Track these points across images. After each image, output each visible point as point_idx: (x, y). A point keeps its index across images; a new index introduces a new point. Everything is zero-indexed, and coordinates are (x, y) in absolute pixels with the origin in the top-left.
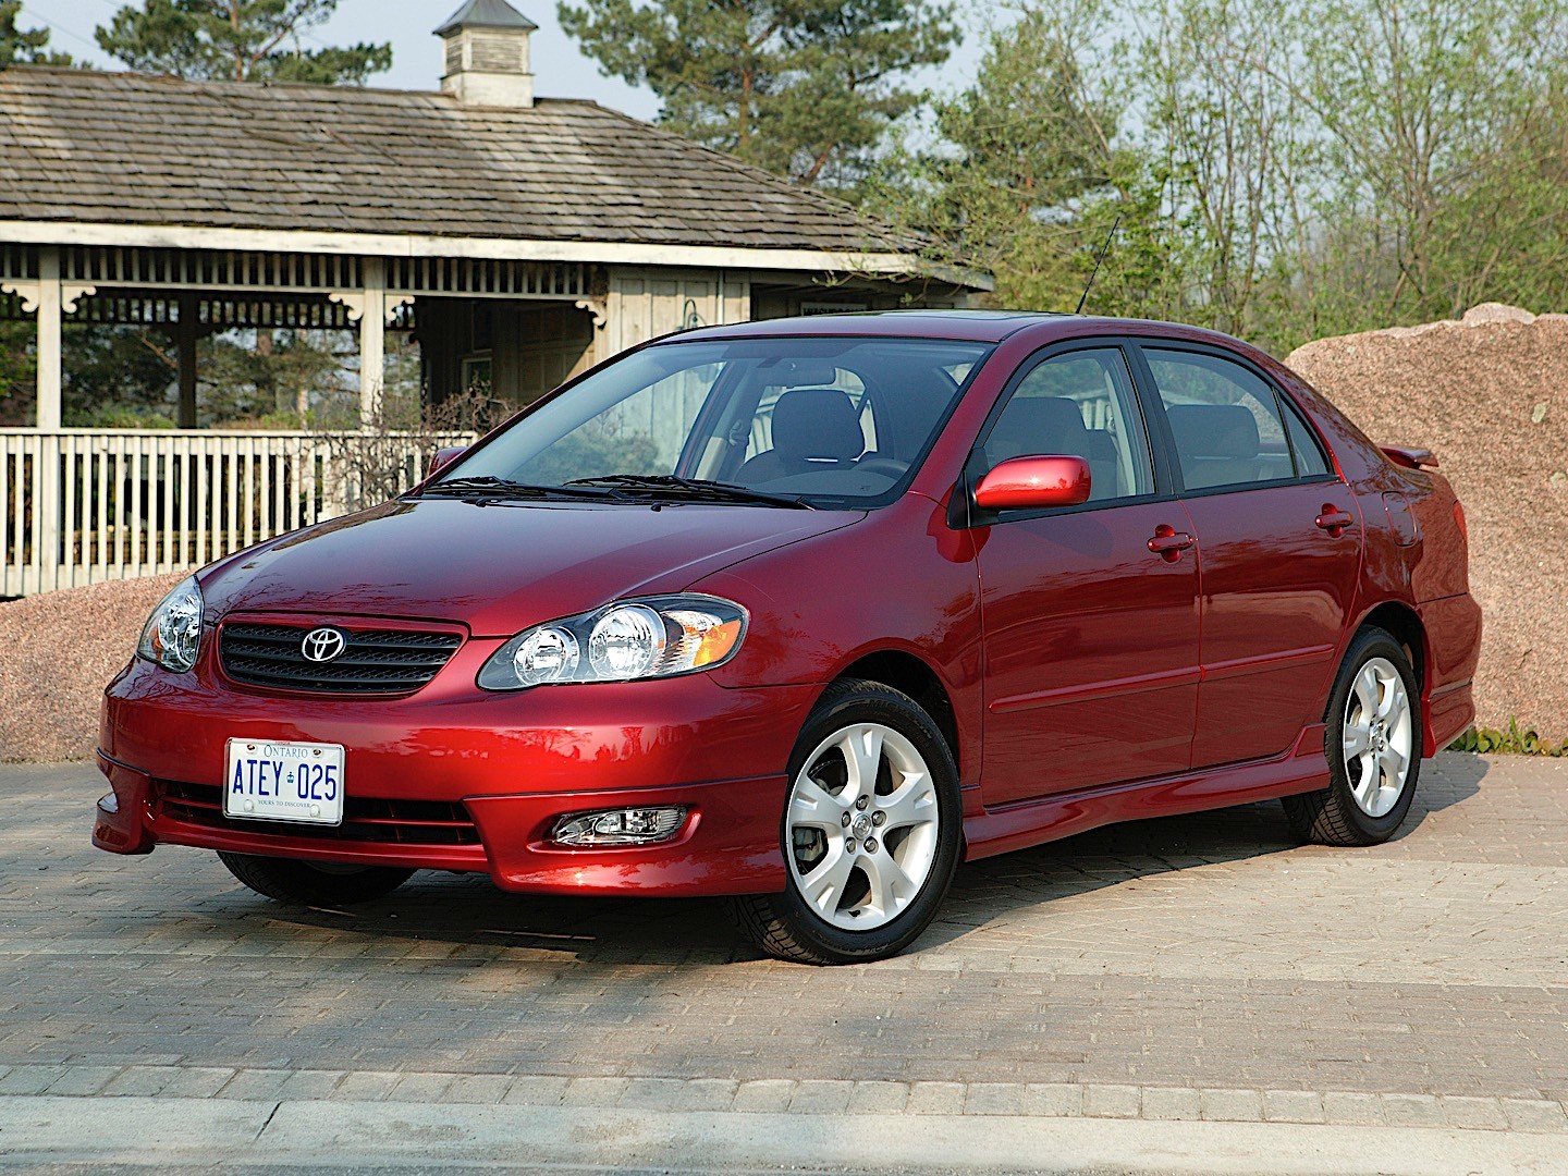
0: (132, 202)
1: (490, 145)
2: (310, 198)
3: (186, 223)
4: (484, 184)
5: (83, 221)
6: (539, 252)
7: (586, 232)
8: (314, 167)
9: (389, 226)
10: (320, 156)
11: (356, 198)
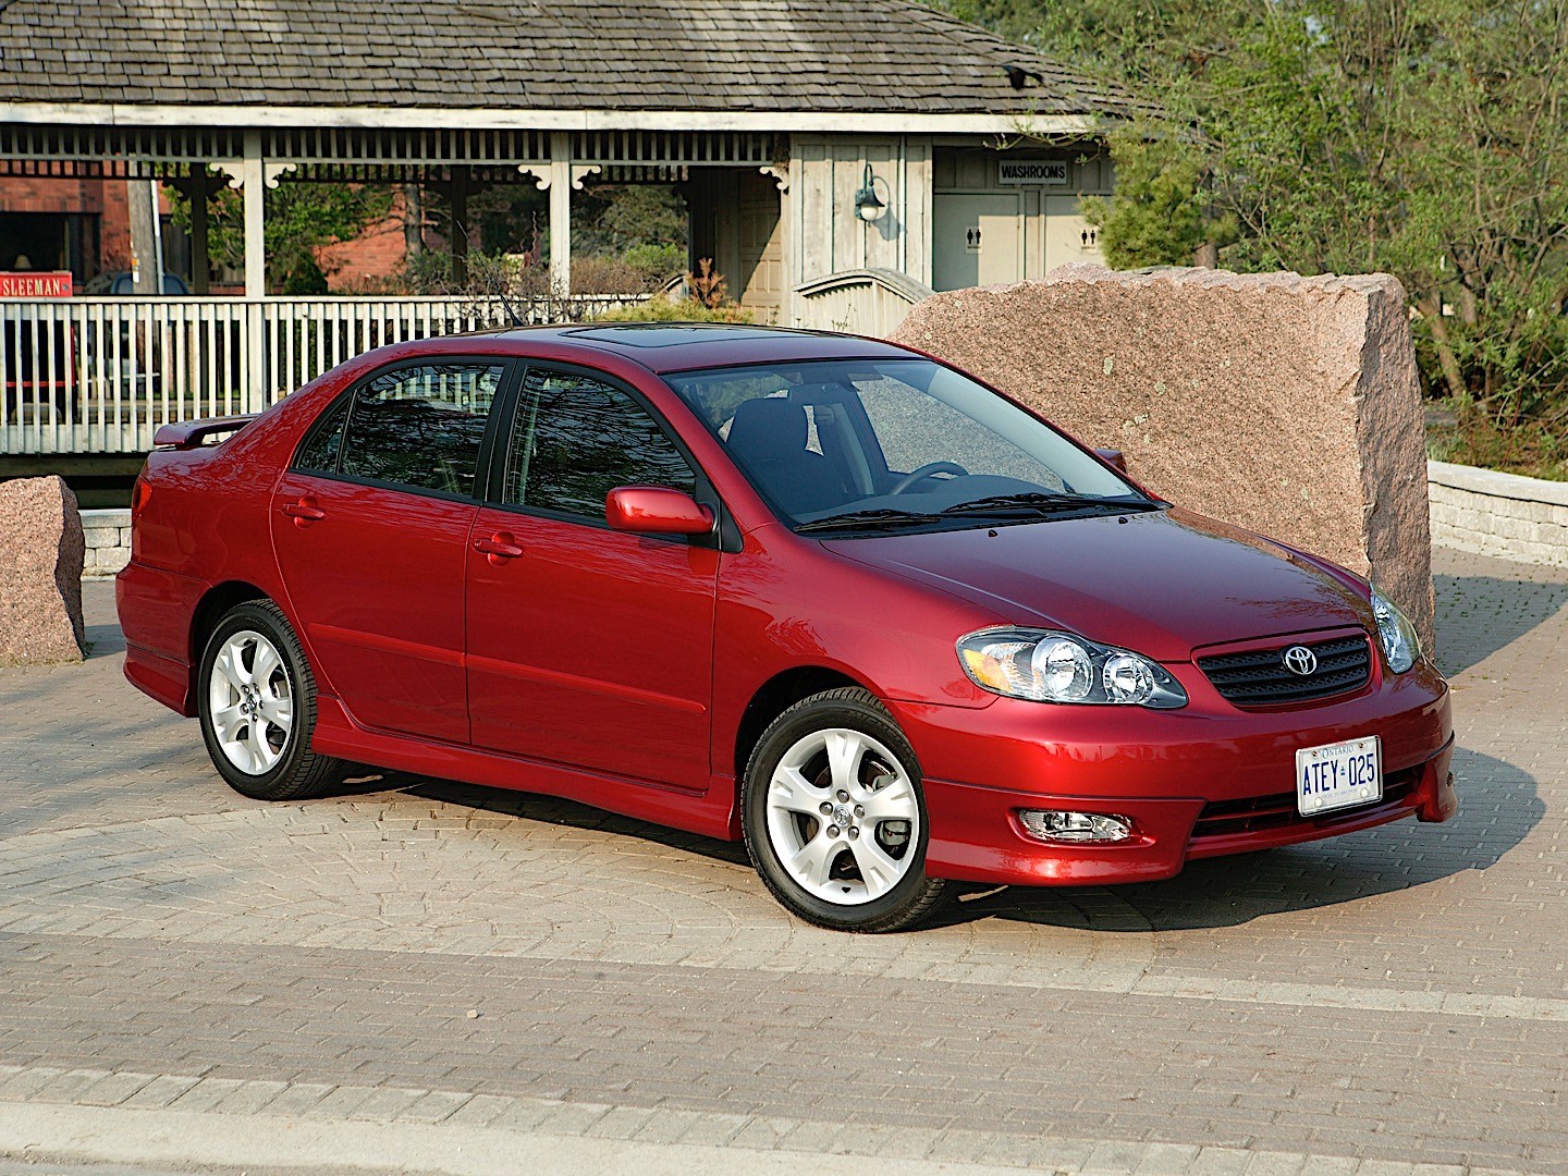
0: (324, 84)
1: (696, 14)
2: (496, 74)
3: (370, 104)
4: (676, 55)
5: (274, 105)
6: (713, 123)
7: (759, 102)
8: (514, 42)
9: (566, 101)
10: (522, 31)
11: (544, 73)
